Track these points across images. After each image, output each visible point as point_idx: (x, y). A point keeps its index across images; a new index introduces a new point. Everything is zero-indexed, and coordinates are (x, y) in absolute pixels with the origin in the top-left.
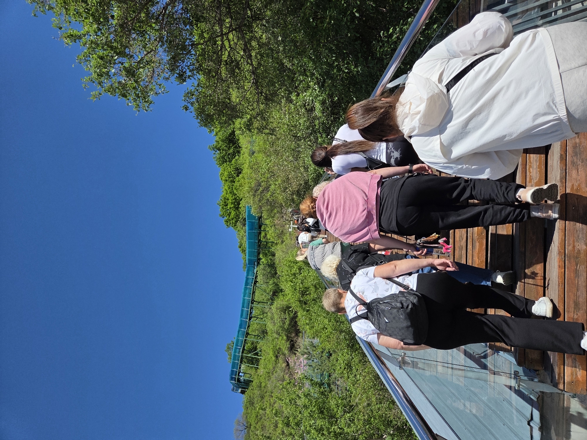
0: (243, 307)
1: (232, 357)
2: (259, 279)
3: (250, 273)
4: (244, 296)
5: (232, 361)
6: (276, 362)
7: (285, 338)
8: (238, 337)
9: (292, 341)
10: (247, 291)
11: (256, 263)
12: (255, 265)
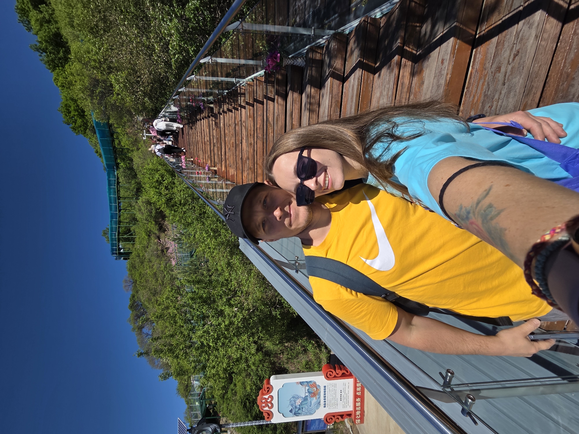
0: (111, 202)
1: (110, 239)
2: (120, 180)
3: (111, 175)
4: (110, 194)
5: (110, 242)
6: (149, 239)
7: (153, 223)
8: (111, 225)
9: (160, 224)
10: (112, 190)
11: (115, 167)
12: (114, 169)
